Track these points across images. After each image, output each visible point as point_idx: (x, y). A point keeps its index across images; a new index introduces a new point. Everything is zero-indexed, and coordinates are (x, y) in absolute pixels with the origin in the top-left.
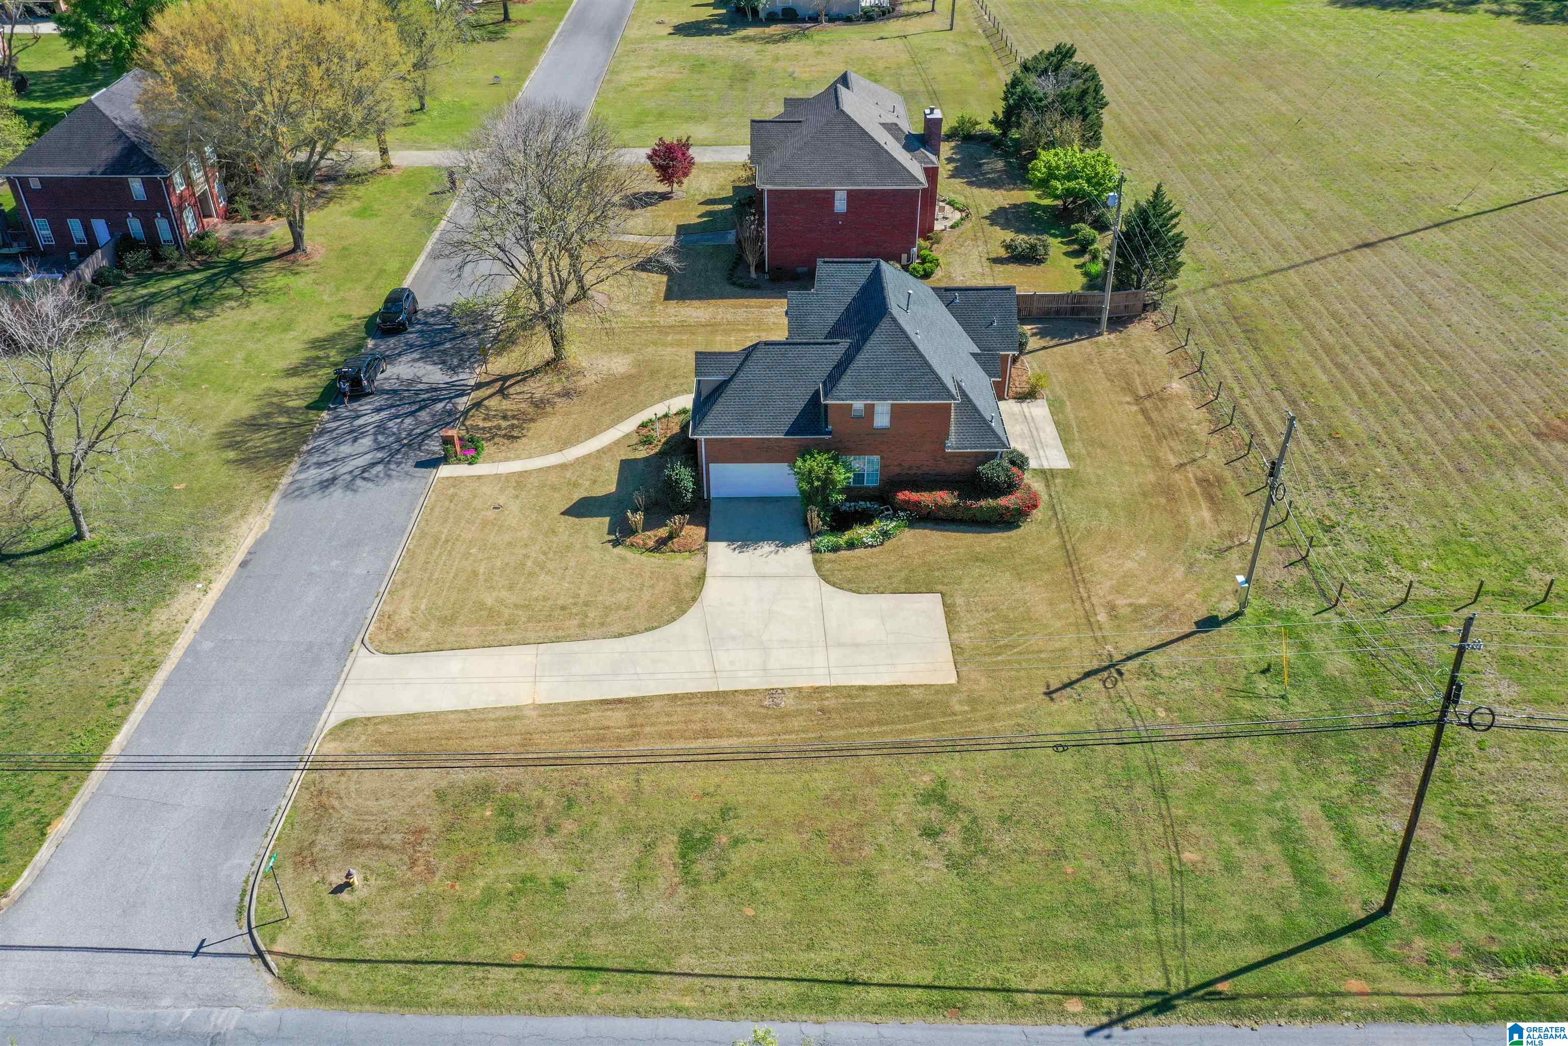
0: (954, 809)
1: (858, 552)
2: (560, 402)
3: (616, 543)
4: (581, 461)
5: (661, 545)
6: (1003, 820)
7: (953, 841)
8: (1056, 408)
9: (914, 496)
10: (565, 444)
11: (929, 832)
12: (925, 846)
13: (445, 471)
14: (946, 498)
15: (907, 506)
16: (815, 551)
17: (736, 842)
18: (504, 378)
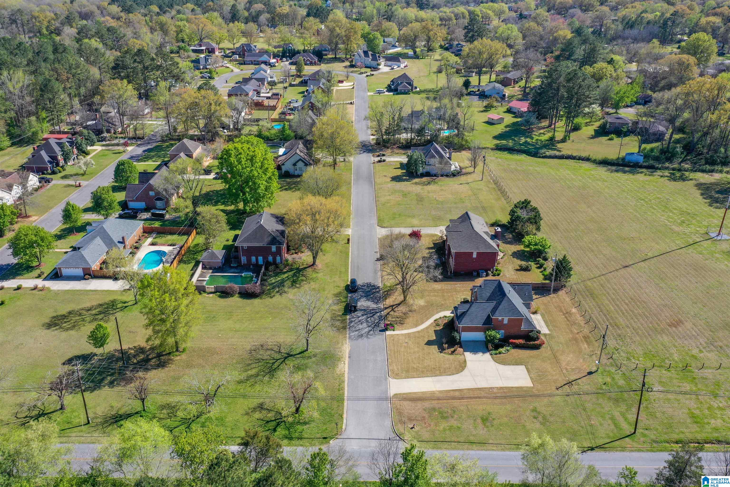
0: (539, 413)
1: (502, 355)
2: (410, 313)
3: (441, 352)
4: (423, 330)
5: (453, 352)
6: (551, 415)
7: (540, 419)
8: (543, 316)
9: (514, 341)
10: (416, 326)
11: (535, 418)
12: (535, 421)
13: (388, 333)
14: (521, 341)
15: (512, 343)
16: (491, 354)
17: (494, 419)
18: (392, 306)
